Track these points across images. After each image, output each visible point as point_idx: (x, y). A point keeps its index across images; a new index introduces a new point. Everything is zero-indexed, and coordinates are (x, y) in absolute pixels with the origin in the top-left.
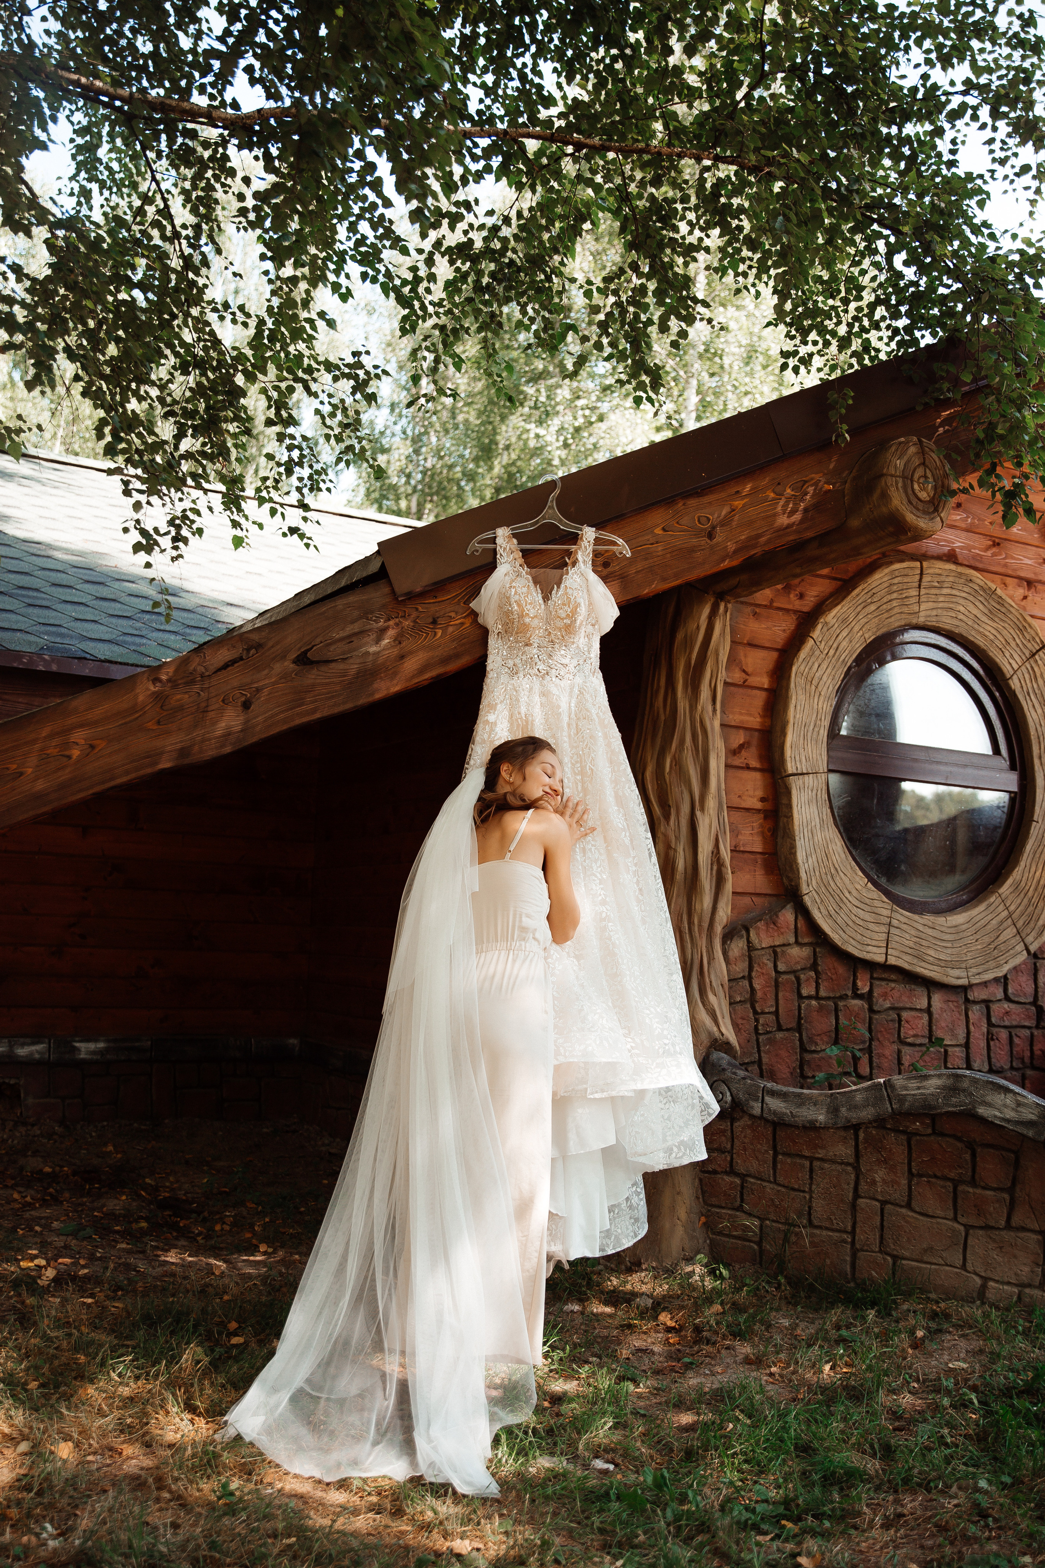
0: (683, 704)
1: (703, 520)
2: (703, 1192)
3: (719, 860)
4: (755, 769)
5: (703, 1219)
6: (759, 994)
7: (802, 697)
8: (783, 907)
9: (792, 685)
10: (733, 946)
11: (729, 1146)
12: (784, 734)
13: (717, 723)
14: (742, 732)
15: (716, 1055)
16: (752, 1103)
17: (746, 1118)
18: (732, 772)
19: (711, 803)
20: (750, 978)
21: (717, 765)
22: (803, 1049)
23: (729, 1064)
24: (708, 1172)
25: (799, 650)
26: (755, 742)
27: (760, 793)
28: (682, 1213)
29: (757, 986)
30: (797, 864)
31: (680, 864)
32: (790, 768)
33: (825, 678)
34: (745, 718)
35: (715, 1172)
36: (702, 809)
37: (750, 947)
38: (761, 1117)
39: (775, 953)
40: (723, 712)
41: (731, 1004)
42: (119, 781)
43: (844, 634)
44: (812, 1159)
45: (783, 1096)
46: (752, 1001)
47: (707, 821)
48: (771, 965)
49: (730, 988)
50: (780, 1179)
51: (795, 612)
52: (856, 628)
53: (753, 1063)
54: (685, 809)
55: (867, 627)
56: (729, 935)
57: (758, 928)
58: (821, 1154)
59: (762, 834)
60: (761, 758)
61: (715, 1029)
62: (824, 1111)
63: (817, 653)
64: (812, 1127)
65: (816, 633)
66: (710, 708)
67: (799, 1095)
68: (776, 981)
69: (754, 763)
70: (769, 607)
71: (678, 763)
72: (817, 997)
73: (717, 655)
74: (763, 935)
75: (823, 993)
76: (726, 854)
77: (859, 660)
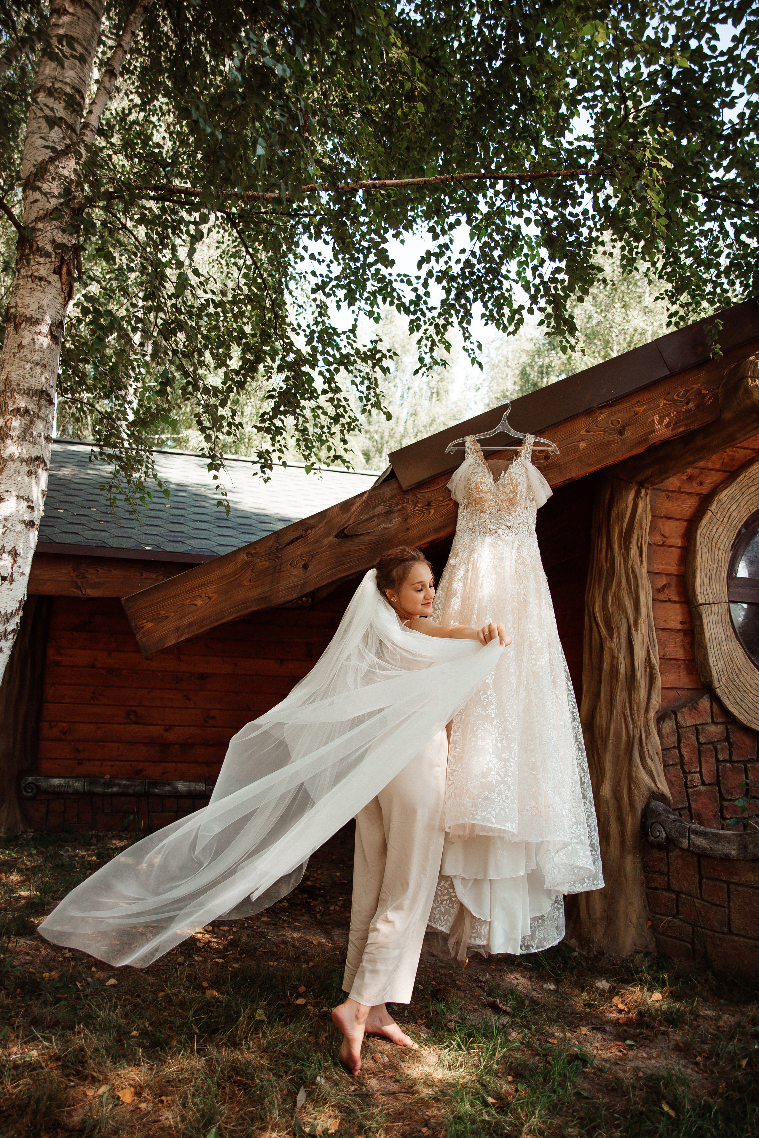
0: (618, 558)
1: (615, 423)
2: (649, 903)
3: (650, 664)
4: (675, 602)
5: (650, 923)
6: (686, 759)
7: (705, 551)
8: (701, 697)
9: (698, 543)
10: (665, 725)
11: (666, 870)
12: (694, 577)
13: (644, 571)
14: (664, 577)
15: (654, 803)
16: (681, 839)
17: (678, 850)
18: (658, 604)
19: (643, 625)
20: (679, 748)
21: (645, 599)
22: (722, 798)
23: (664, 810)
24: (652, 888)
25: (701, 519)
26: (674, 583)
27: (679, 618)
28: (634, 919)
29: (684, 753)
30: (710, 667)
31: (622, 668)
32: (701, 599)
33: (722, 538)
34: (666, 567)
35: (656, 889)
36: (636, 630)
37: (678, 726)
38: (688, 850)
39: (697, 730)
40: (649, 563)
41: (664, 766)
42: (226, 620)
43: (734, 507)
44: (729, 883)
45: (704, 835)
46: (682, 764)
47: (640, 638)
48: (694, 738)
49: (663, 755)
50: (705, 897)
51: (697, 494)
52: (743, 503)
53: (684, 808)
54: (624, 630)
55: (751, 502)
56: (661, 718)
57: (683, 712)
58: (735, 879)
59: (683, 646)
60: (679, 594)
61: (653, 785)
62: (735, 847)
63: (715, 520)
64: (726, 859)
65: (713, 507)
66: (638, 560)
67: (716, 835)
68: (699, 750)
69: (674, 598)
70: (679, 491)
71: (617, 598)
72: (730, 761)
73: (641, 524)
74: (687, 717)
75: (735, 758)
76: (656, 662)
77: (746, 525)
